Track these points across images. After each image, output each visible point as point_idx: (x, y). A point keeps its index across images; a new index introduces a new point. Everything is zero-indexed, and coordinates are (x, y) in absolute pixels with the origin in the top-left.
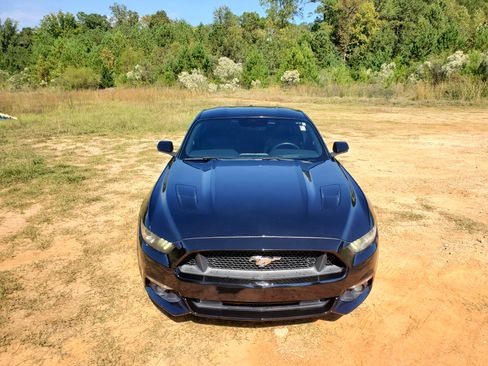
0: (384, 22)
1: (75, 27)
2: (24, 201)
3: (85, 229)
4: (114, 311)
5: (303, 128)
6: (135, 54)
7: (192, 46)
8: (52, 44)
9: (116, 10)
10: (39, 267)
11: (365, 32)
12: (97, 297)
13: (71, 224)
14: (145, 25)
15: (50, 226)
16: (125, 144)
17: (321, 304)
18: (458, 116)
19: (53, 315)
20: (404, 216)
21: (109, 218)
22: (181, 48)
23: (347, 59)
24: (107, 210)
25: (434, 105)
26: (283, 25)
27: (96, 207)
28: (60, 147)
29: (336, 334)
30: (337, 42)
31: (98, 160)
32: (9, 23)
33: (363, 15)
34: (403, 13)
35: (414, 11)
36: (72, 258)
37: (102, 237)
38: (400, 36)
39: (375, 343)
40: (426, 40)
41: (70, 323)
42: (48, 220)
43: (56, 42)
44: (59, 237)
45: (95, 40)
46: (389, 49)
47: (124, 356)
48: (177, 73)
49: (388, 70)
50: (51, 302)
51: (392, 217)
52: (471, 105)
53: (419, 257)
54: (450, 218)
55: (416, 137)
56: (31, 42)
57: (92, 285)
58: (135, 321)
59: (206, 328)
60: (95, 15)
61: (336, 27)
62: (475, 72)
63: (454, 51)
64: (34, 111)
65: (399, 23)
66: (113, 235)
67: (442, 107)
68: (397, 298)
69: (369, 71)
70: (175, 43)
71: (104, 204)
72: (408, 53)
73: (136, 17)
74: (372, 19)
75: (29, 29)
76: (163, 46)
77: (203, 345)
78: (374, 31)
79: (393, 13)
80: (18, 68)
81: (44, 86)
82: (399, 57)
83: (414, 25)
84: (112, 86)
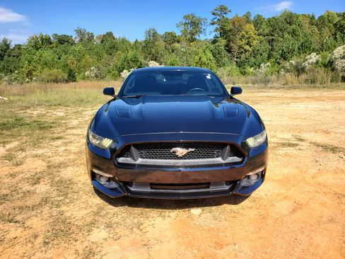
0: (261, 37)
1: (51, 43)
2: (6, 140)
3: (50, 154)
4: (67, 200)
5: (209, 77)
6: (91, 60)
7: (130, 54)
8: (34, 54)
9: (79, 32)
10: (13, 176)
11: (248, 44)
12: (56, 192)
13: (40, 152)
14: (99, 41)
15: (24, 153)
16: (82, 110)
17: (227, 188)
18: (316, 93)
19: (19, 203)
20: (283, 145)
21: (68, 148)
22: (123, 56)
23: (237, 62)
24: (66, 144)
25: (299, 88)
26: (193, 40)
27: (59, 142)
28: (35, 113)
29: (238, 213)
30: (229, 51)
31: (62, 118)
32: (5, 41)
33: (247, 33)
34: (273, 31)
35: (281, 30)
36: (38, 171)
37: (62, 159)
38: (272, 46)
39: (269, 217)
40: (290, 47)
41: (33, 208)
42: (23, 150)
43: (37, 53)
44: (29, 159)
45: (64, 51)
46: (265, 55)
47: (74, 228)
48: (120, 72)
49: (265, 67)
50: (20, 196)
51: (275, 145)
52: (324, 87)
53: (297, 167)
54: (318, 145)
55: (288, 104)
56: (20, 54)
57: (51, 186)
58: (83, 206)
59: (137, 210)
60: (65, 36)
61: (229, 41)
62: (325, 66)
63: (310, 54)
64: (19, 95)
65: (271, 38)
66: (69, 157)
67: (305, 89)
68: (284, 191)
69: (252, 70)
70: (118, 52)
71: (65, 141)
72: (279, 57)
73: (92, 36)
74: (253, 35)
75: (20, 45)
76: (110, 54)
77: (135, 221)
78: (255, 43)
79: (267, 31)
80: (11, 71)
81: (28, 82)
82: (273, 60)
83: (282, 39)
84: (75, 81)
